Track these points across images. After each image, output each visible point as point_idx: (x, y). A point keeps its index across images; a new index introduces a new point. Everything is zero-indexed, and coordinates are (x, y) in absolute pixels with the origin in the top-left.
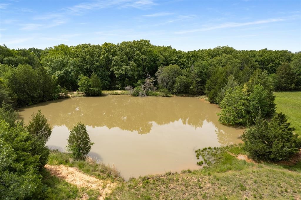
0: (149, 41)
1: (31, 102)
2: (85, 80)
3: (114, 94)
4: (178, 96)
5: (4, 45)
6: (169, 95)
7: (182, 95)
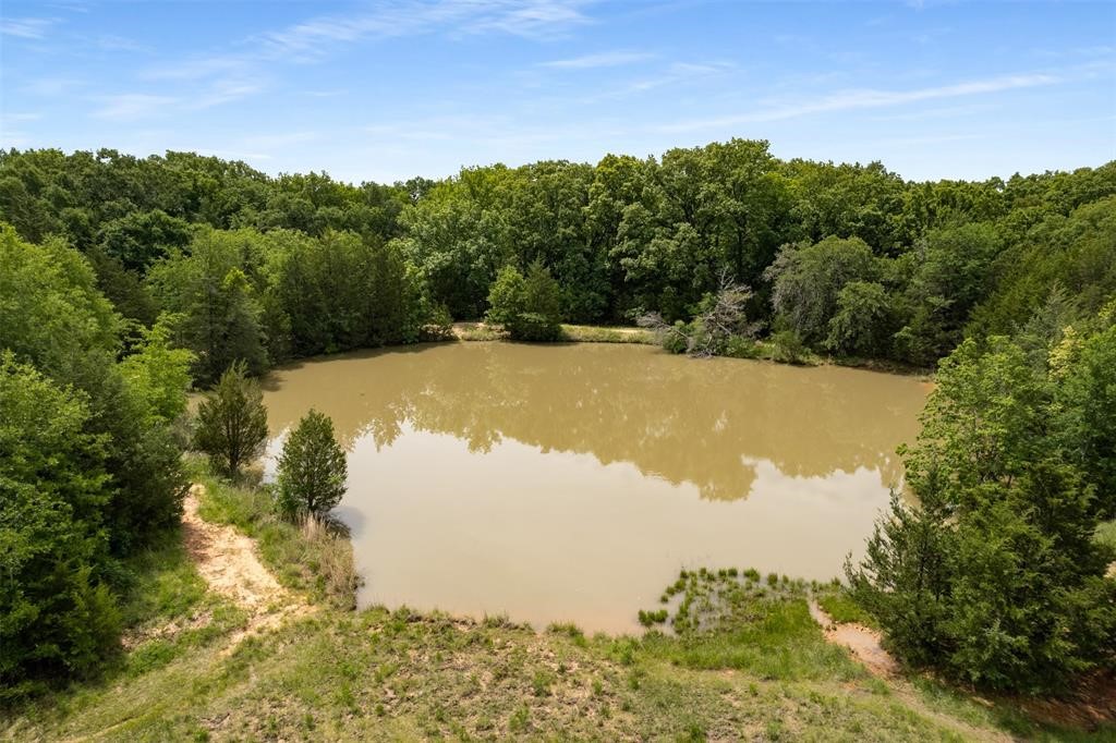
0: (764, 145)
1: (334, 345)
2: (508, 283)
3: (605, 339)
4: (844, 365)
5: (324, 172)
6: (801, 358)
7: (861, 361)
